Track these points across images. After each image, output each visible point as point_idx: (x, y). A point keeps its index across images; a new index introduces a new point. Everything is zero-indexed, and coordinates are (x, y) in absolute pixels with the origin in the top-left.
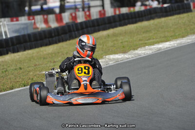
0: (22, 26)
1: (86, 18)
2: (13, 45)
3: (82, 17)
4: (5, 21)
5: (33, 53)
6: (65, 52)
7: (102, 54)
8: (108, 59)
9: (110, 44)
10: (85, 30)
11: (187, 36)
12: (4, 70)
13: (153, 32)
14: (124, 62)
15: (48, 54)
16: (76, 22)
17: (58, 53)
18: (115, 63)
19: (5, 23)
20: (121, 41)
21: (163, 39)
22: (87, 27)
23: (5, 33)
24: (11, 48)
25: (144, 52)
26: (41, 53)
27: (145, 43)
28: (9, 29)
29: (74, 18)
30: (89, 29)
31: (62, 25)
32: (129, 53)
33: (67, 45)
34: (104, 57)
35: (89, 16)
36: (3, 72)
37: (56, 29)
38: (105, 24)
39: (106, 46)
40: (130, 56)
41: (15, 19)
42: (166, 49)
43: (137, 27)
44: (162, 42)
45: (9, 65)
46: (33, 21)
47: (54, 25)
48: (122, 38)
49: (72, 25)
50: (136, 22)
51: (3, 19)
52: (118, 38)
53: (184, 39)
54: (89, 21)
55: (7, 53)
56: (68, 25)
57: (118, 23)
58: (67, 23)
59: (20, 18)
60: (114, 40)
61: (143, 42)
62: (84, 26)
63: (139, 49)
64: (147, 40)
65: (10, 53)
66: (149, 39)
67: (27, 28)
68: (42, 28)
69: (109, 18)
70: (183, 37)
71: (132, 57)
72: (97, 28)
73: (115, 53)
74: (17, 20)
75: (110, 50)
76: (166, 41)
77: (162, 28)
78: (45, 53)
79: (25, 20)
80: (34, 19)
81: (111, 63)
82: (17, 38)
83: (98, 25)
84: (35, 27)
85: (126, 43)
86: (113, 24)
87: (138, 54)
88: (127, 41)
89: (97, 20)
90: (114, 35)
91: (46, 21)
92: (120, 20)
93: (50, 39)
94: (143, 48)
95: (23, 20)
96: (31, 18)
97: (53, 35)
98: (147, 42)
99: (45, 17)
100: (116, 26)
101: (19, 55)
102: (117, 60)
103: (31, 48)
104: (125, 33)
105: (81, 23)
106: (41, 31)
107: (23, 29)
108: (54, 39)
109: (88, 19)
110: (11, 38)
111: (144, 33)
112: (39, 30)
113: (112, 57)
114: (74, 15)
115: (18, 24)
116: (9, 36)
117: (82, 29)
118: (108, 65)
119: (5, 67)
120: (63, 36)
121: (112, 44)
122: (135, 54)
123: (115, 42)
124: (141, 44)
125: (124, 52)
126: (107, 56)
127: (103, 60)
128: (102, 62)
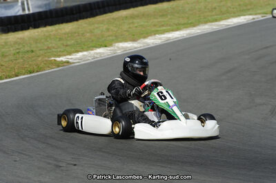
5: (52, 31)
8: (118, 47)
9: (125, 27)
13: (169, 17)
15: (65, 34)
17: (75, 33)
20: (136, 25)
21: (175, 27)
25: (153, 41)
26: (59, 31)
27: (157, 31)
32: (139, 41)
33: (86, 24)
40: (139, 45)
44: (173, 30)
48: (138, 21)
52: (135, 21)
53: (195, 28)
55: (28, 28)
63: (150, 37)
64: (160, 27)
66: (163, 26)
70: (194, 26)
71: (141, 47)
73: (125, 40)
76: (177, 30)
77: (178, 13)
78: (63, 31)
81: (119, 52)
94: (153, 37)
98: (159, 29)
103: (51, 24)
120: (84, 13)
122: (144, 43)
125: (134, 40)
126: (117, 44)
127: (112, 48)
128: (110, 50)
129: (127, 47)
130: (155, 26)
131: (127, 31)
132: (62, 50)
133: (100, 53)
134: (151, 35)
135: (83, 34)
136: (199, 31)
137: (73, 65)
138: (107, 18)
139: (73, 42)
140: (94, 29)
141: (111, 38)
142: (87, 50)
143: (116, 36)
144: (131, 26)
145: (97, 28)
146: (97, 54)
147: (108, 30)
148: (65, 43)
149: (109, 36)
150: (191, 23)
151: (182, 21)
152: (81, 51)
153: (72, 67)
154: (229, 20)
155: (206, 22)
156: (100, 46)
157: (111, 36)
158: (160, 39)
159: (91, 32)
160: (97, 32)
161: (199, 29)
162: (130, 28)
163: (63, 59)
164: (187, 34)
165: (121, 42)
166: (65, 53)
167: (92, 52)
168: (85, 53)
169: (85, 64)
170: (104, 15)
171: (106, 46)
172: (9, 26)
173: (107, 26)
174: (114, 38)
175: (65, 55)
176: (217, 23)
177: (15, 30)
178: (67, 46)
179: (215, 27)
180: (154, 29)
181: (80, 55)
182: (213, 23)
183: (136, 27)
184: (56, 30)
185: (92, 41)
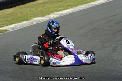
6: (16, 13)
9: (40, 9)
11: (78, 6)
15: (7, 14)
17: (13, 14)
18: (36, 23)
20: (45, 8)
26: (5, 13)
27: (56, 10)
32: (46, 16)
33: (19, 8)
40: (45, 19)
42: (65, 15)
44: (64, 9)
48: (47, 5)
53: (76, 8)
64: (58, 8)
66: (60, 7)
70: (76, 6)
71: (46, 19)
73: (39, 17)
76: (67, 9)
81: (34, 23)
102: (37, 21)
120: (18, 3)
122: (48, 17)
125: (43, 16)
126: (33, 19)
127: (31, 21)
128: (30, 22)
129: (39, 20)
130: (56, 7)
131: (40, 11)
132: (4, 23)
133: (24, 24)
134: (52, 13)
135: (17, 14)
136: (78, 9)
137: (9, 31)
138: (31, 4)
139: (10, 18)
140: (23, 11)
141: (31, 15)
142: (17, 23)
143: (34, 14)
144: (43, 8)
145: (25, 10)
146: (22, 24)
147: (31, 11)
148: (6, 19)
149: (30, 14)
150: (75, 5)
151: (70, 4)
152: (14, 24)
153: (8, 33)
154: (95, 2)
155: (82, 4)
156: (25, 20)
157: (32, 14)
158: (57, 14)
159: (21, 13)
160: (25, 12)
161: (79, 8)
162: (42, 9)
163: (4, 28)
164: (72, 11)
165: (36, 17)
166: (4, 25)
167: (20, 24)
168: (16, 24)
169: (15, 30)
170: (30, 3)
171: (27, 20)
173: (30, 9)
174: (33, 15)
175: (5, 26)
176: (88, 4)
178: (7, 21)
179: (87, 6)
180: (55, 9)
181: (13, 26)
182: (86, 4)
183: (46, 9)
184: (3, 13)
185: (21, 18)
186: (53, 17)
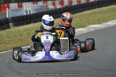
0: (40, 7)
1: (78, 3)
2: (34, 18)
3: (76, 2)
4: (29, 4)
7: (86, 24)
10: (77, 10)
12: (28, 33)
14: (99, 30)
16: (72, 5)
18: (94, 30)
19: (30, 5)
20: (98, 17)
22: (78, 8)
23: (30, 11)
24: (33, 20)
25: (111, 23)
28: (32, 9)
29: (71, 3)
30: (80, 9)
31: (63, 6)
32: (103, 24)
34: (88, 26)
35: (80, 1)
36: (27, 34)
37: (60, 9)
38: (89, 6)
39: (89, 19)
40: (103, 26)
41: (35, 3)
43: (108, 8)
45: (31, 30)
46: (46, 4)
47: (59, 6)
48: (99, 15)
49: (69, 7)
50: (107, 6)
51: (28, 3)
52: (96, 15)
54: (79, 4)
55: (30, 23)
56: (67, 7)
57: (96, 6)
58: (66, 6)
59: (38, 2)
60: (94, 16)
61: (111, 17)
62: (76, 8)
63: (109, 22)
65: (32, 23)
67: (42, 8)
68: (51, 9)
69: (91, 3)
71: (105, 27)
72: (84, 9)
73: (94, 24)
74: (37, 4)
75: (92, 22)
79: (42, 3)
80: (47, 3)
81: (92, 30)
82: (37, 14)
83: (85, 7)
84: (47, 7)
85: (101, 18)
86: (94, 7)
87: (108, 25)
88: (102, 17)
89: (84, 4)
90: (94, 13)
91: (54, 4)
92: (98, 4)
93: (56, 15)
94: (111, 21)
95: (40, 3)
96: (45, 2)
97: (58, 12)
98: (113, 17)
99: (54, 2)
100: (95, 8)
101: (37, 24)
102: (95, 28)
104: (101, 12)
105: (75, 6)
106: (51, 10)
107: (40, 9)
108: (58, 15)
109: (79, 3)
110: (33, 14)
111: (112, 12)
112: (50, 9)
113: (92, 26)
114: (70, 1)
115: (38, 6)
116: (32, 13)
117: (75, 9)
118: (89, 31)
119: (29, 31)
121: (93, 18)
122: (106, 24)
123: (95, 17)
124: (110, 19)
125: (100, 23)
126: (90, 26)
128: (86, 29)
130: (109, 16)
131: (93, 20)
133: (80, 31)
147: (81, 20)
162: (94, 18)
165: (92, 24)
171: (83, 27)
172: (19, 22)
177: (23, 24)
186: (112, 25)
